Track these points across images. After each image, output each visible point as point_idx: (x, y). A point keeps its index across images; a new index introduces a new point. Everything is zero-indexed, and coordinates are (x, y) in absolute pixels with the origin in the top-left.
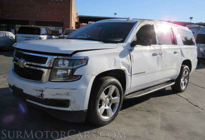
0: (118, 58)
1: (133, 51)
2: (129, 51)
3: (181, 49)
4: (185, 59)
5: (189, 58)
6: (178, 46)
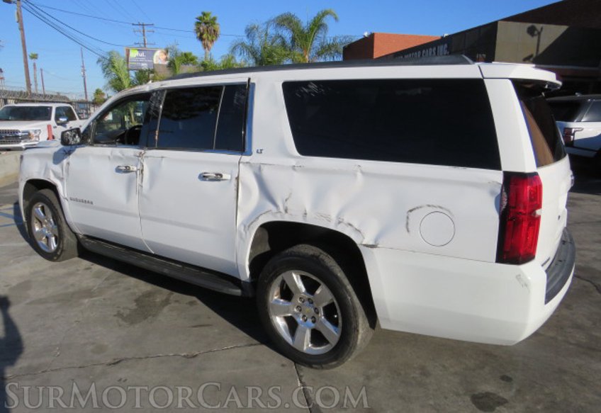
0: (50, 163)
1: (71, 156)
3: (260, 169)
4: (287, 218)
5: (340, 223)
6: (250, 154)
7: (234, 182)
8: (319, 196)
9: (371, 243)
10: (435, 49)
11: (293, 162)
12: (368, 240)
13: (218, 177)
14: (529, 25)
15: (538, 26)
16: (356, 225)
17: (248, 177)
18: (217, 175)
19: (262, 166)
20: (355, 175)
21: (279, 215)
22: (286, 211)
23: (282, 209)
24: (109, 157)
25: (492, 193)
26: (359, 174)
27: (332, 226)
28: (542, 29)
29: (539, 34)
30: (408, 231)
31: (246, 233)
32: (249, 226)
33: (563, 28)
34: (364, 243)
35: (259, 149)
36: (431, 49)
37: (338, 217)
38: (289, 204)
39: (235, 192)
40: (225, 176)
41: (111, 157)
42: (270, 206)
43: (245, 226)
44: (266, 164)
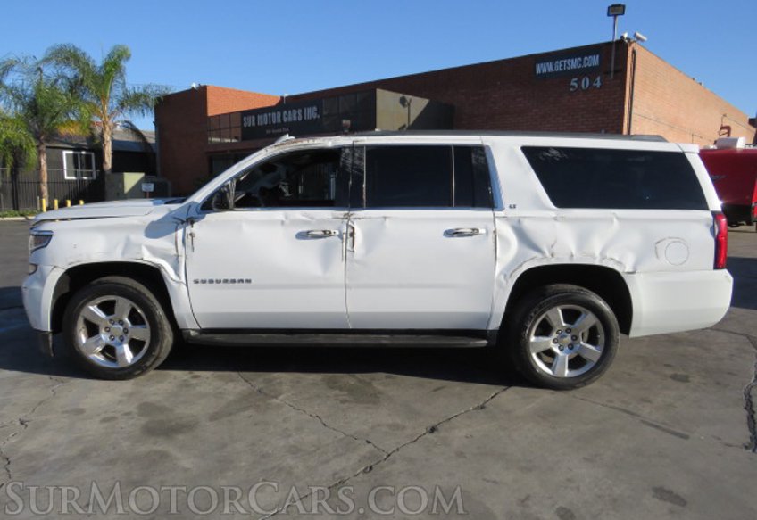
0: (139, 237)
1: (195, 225)
2: (183, 222)
3: (519, 221)
4: (553, 262)
5: (603, 259)
6: (502, 210)
7: (491, 235)
8: (583, 240)
9: (631, 270)
10: (300, 111)
11: (553, 214)
12: (628, 269)
13: (474, 232)
14: (401, 95)
15: (408, 97)
16: (617, 259)
17: (505, 230)
18: (473, 230)
19: (522, 219)
20: (612, 221)
21: (545, 260)
22: (552, 255)
23: (548, 254)
24: (283, 223)
25: (708, 225)
26: (615, 220)
27: (597, 262)
28: (410, 100)
29: (409, 105)
30: (657, 257)
31: (507, 282)
32: (511, 274)
33: (425, 102)
34: (626, 271)
35: (512, 204)
36: (294, 111)
37: (601, 254)
38: (555, 249)
39: (493, 244)
40: (480, 231)
41: (287, 222)
42: (534, 254)
43: (505, 276)
44: (525, 217)
